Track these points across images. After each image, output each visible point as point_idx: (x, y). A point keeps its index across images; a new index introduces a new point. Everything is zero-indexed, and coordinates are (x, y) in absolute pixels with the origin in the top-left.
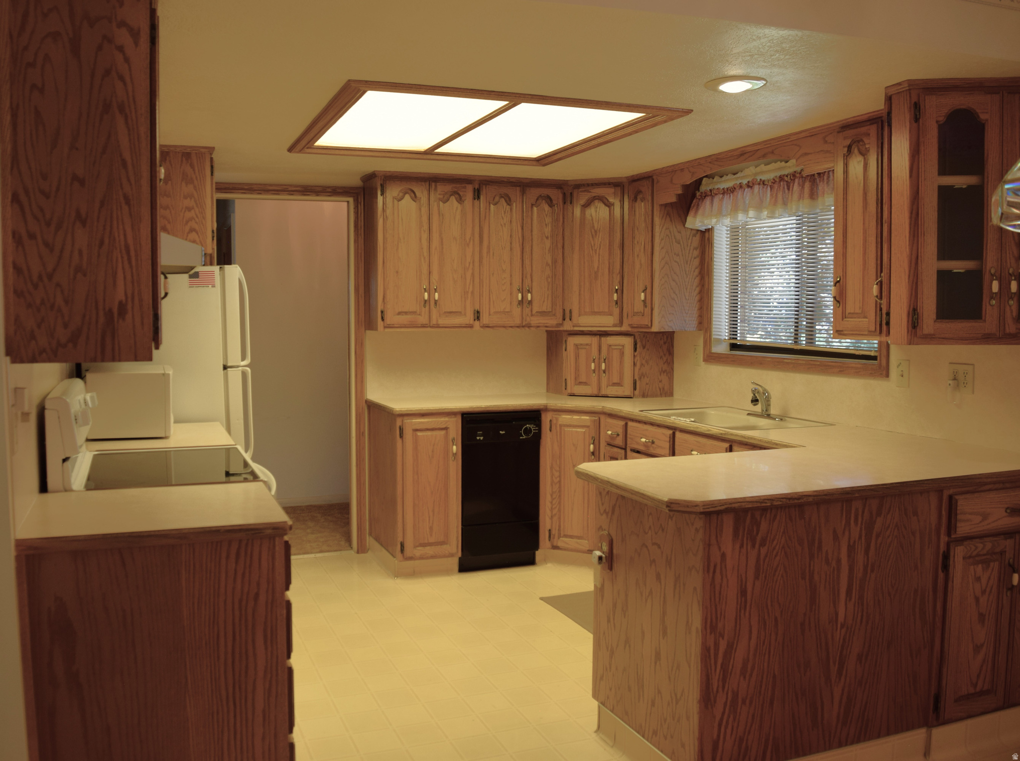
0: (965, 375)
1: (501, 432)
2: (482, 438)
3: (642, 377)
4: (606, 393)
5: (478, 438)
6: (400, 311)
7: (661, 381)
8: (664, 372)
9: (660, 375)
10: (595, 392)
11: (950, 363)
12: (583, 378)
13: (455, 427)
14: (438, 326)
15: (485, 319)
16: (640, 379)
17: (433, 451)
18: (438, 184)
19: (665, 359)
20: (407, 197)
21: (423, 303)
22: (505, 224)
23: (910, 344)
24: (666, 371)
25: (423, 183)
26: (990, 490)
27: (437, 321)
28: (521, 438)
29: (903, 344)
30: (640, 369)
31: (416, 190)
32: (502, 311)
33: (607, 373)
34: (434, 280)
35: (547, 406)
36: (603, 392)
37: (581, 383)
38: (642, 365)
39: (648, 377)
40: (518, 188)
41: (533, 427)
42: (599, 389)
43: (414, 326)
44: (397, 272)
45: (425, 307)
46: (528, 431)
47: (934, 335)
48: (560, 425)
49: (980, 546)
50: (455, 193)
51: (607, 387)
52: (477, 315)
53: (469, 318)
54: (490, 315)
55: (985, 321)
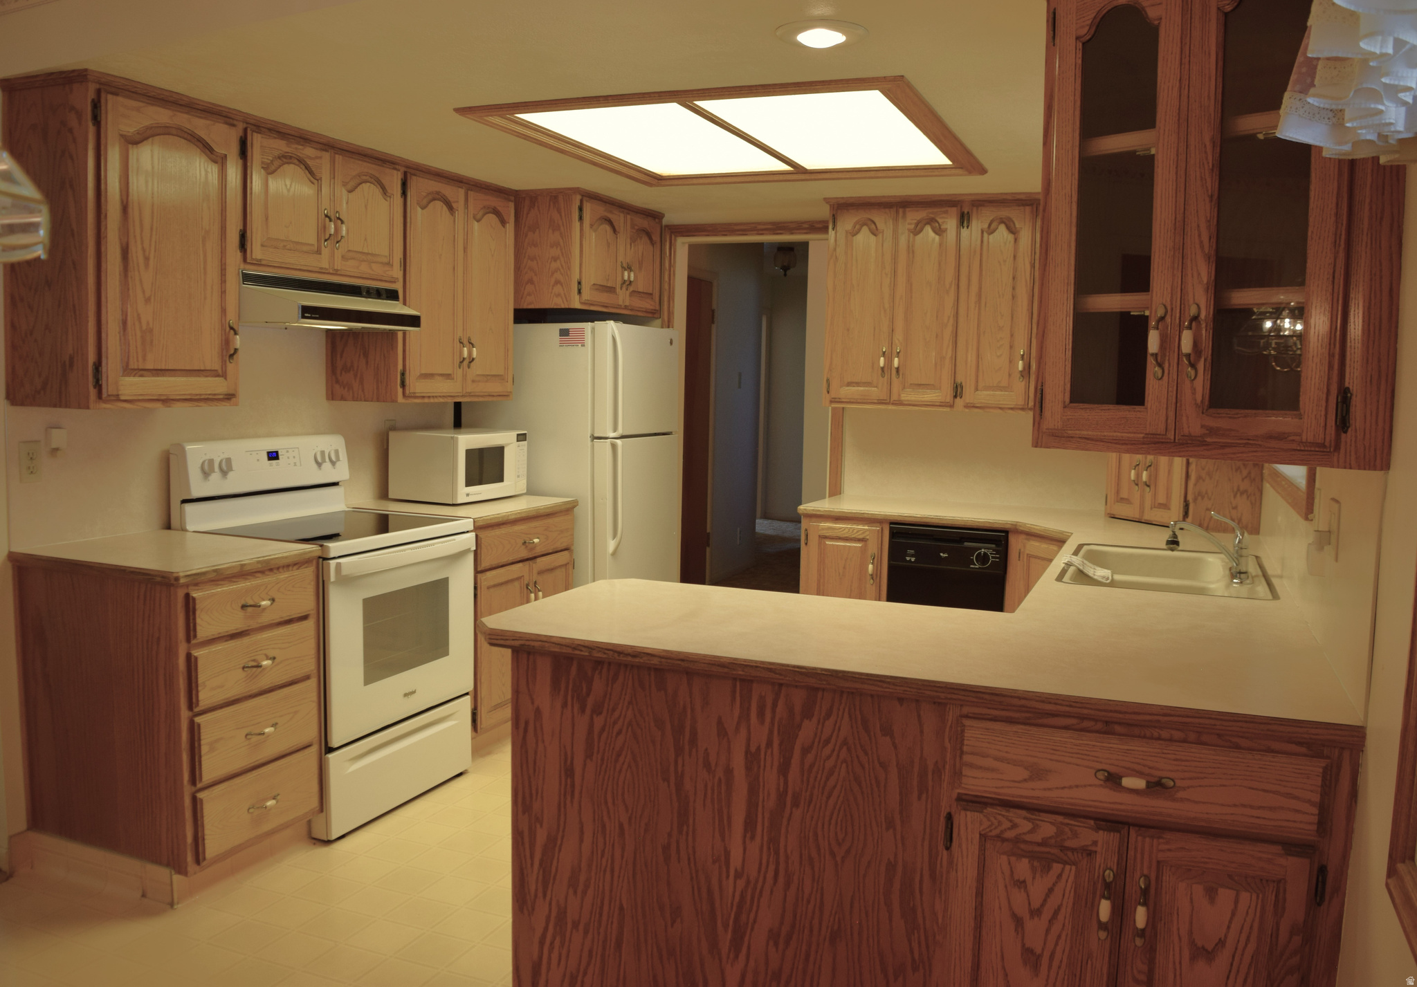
1: (941, 554)
2: (913, 559)
3: (1200, 498)
4: (1148, 519)
5: (908, 558)
6: (849, 380)
7: (1235, 508)
8: (1242, 494)
9: (1235, 497)
10: (1137, 516)
12: (1124, 494)
14: (900, 403)
15: (969, 395)
16: (1195, 500)
17: (844, 568)
18: (907, 209)
19: (1245, 473)
20: (865, 229)
21: (880, 371)
22: (1005, 261)
23: (1036, 447)
24: (1246, 491)
25: (887, 210)
26: (1066, 728)
27: (899, 395)
28: (972, 566)
30: (1195, 485)
31: (876, 220)
32: (995, 385)
33: (1152, 487)
34: (897, 341)
35: (1016, 525)
36: (1146, 517)
37: (1122, 500)
38: (1199, 478)
39: (1210, 499)
40: (1028, 209)
41: (991, 554)
42: (1142, 511)
43: (869, 401)
44: (848, 330)
45: (883, 377)
46: (983, 559)
48: (1027, 554)
49: (1025, 826)
50: (931, 221)
51: (1151, 508)
52: (958, 391)
53: (945, 393)
54: (977, 389)
55: (1147, 408)
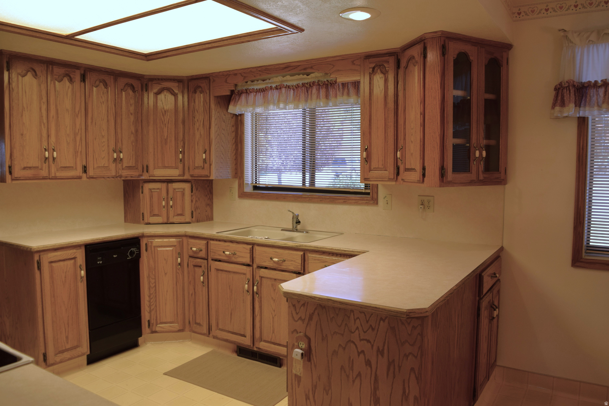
0: (429, 202)
1: (114, 256)
2: (101, 262)
3: (197, 209)
4: (173, 221)
5: (98, 262)
6: (25, 166)
7: (206, 211)
8: (208, 205)
9: (206, 207)
10: (165, 221)
11: (418, 196)
12: (156, 212)
13: (80, 256)
14: (55, 178)
15: (91, 172)
16: (195, 210)
17: (65, 277)
18: (54, 67)
19: (208, 197)
20: (29, 75)
21: (43, 160)
22: (103, 102)
23: (440, 187)
24: (209, 204)
25: (42, 65)
27: (55, 174)
28: (128, 258)
29: (436, 186)
30: (195, 204)
31: (37, 69)
32: (102, 166)
33: (173, 207)
34: (52, 142)
35: (143, 234)
36: (171, 221)
37: (154, 215)
38: (196, 201)
39: (199, 209)
40: (112, 77)
41: (135, 250)
42: (168, 219)
43: (37, 178)
44: (22, 135)
45: (45, 163)
46: (132, 253)
47: (451, 181)
48: (154, 246)
50: (67, 75)
51: (173, 217)
52: (85, 169)
53: (79, 172)
54: (94, 169)
55: (472, 173)
